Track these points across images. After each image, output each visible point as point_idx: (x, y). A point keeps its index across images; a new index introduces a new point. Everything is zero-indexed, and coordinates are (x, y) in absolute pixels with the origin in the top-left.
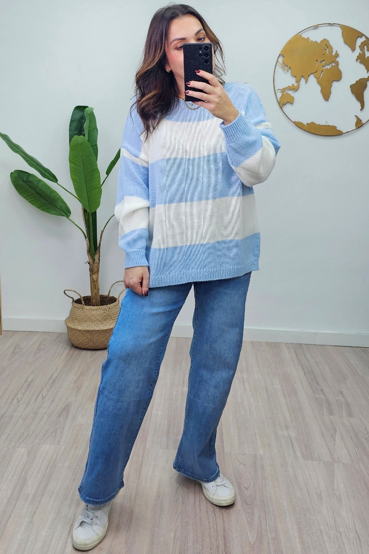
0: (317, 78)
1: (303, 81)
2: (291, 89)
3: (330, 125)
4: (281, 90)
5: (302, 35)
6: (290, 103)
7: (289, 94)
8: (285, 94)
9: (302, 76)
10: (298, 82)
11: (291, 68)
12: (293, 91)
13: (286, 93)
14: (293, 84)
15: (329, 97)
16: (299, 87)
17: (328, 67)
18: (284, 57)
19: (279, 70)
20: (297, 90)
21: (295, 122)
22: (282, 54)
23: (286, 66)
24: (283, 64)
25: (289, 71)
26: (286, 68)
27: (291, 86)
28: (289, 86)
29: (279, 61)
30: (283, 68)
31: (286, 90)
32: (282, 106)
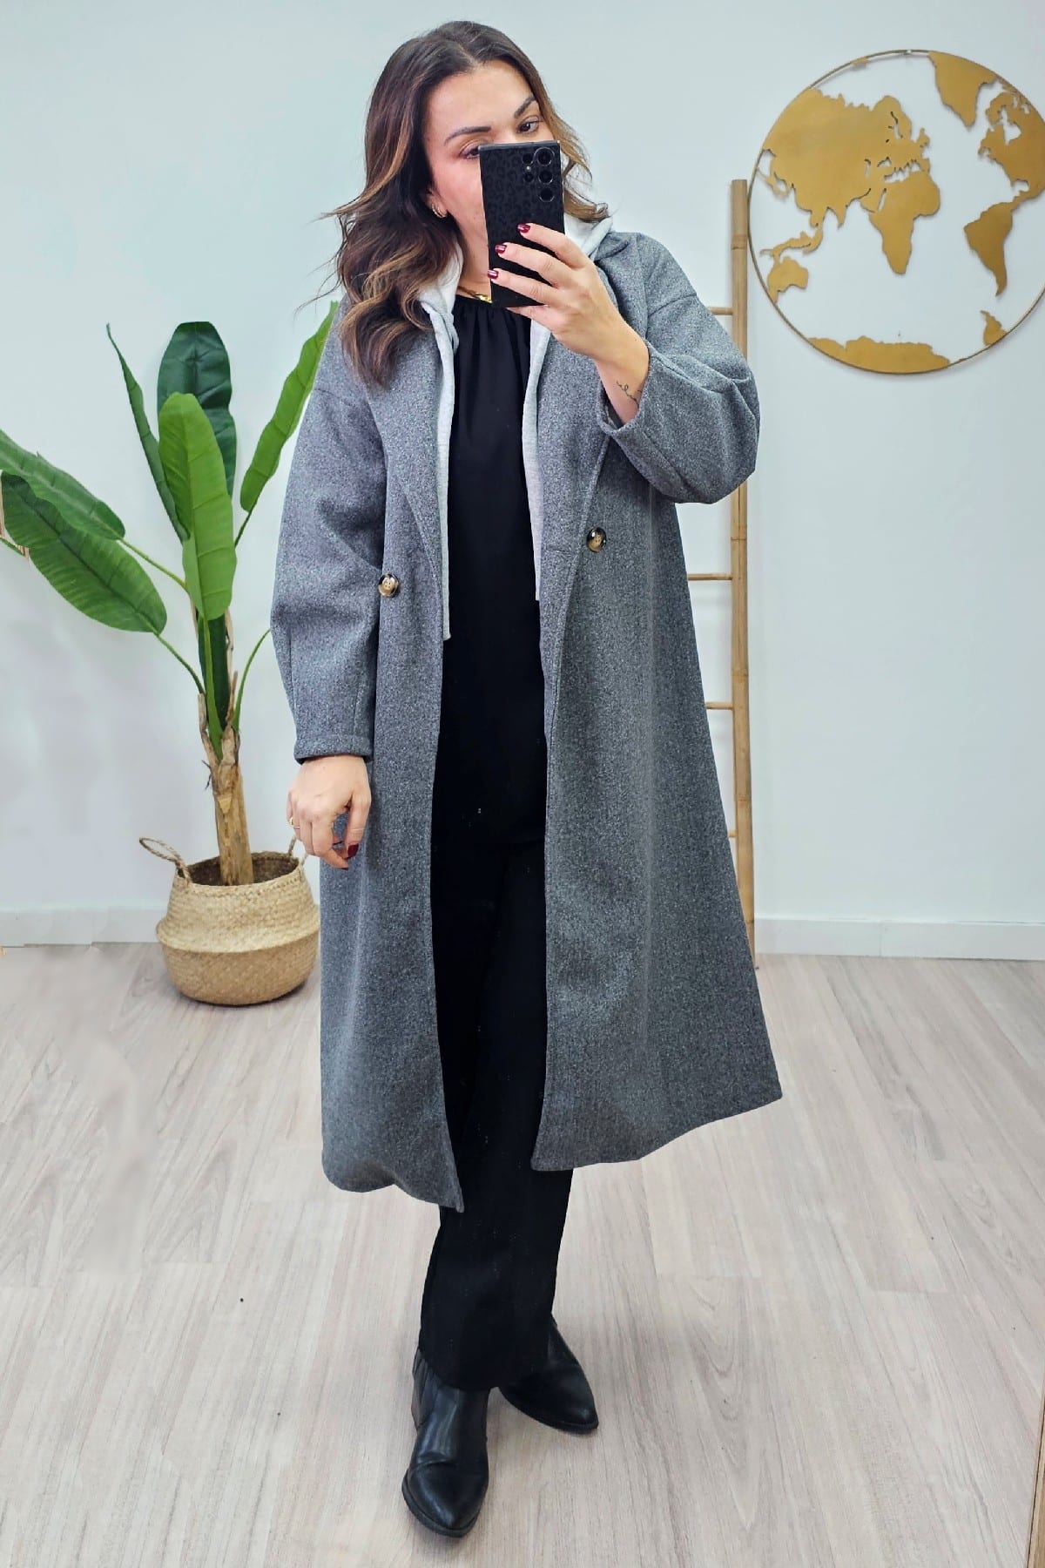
0: (870, 210)
1: (831, 220)
2: (799, 248)
3: (912, 343)
4: (770, 252)
5: (823, 90)
6: (798, 287)
7: (795, 261)
8: (781, 260)
9: (828, 208)
10: (816, 225)
11: (795, 186)
12: (805, 252)
13: (785, 258)
14: (803, 234)
15: (907, 264)
16: (822, 237)
17: (901, 178)
18: (774, 157)
20: (817, 248)
21: (815, 339)
22: (769, 150)
23: (782, 183)
24: (773, 176)
25: (792, 195)
26: (782, 187)
27: (797, 240)
28: (792, 240)
29: (761, 169)
30: (772, 186)
31: (784, 249)
32: (777, 299)
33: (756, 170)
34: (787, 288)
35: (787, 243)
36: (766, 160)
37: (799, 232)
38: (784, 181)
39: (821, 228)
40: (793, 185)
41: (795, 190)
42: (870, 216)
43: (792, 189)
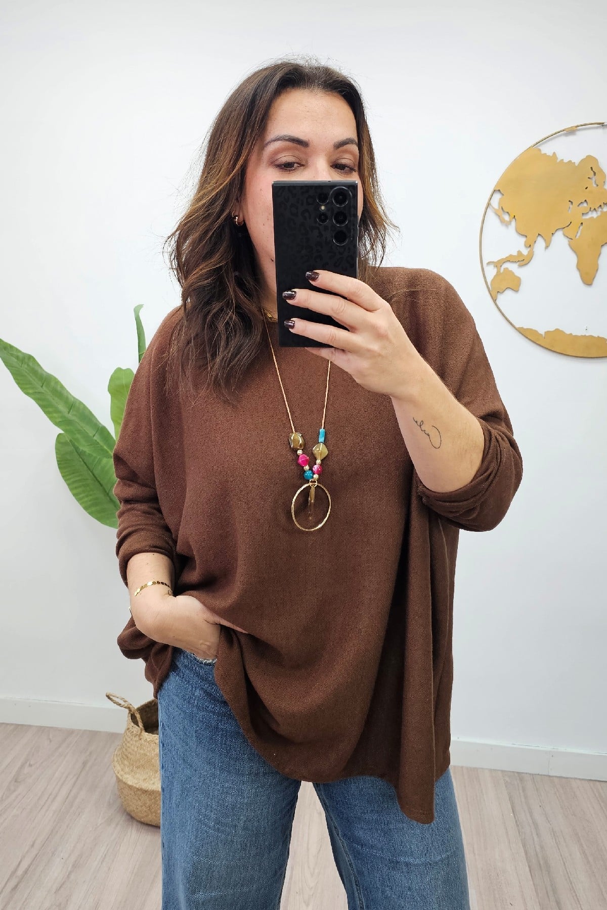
0: (570, 238)
1: (540, 243)
2: (516, 262)
3: (595, 336)
4: (494, 264)
5: (540, 148)
6: (513, 290)
7: (512, 271)
8: (502, 269)
9: (539, 234)
10: (530, 246)
11: (516, 218)
12: (519, 265)
13: (504, 268)
14: (519, 252)
15: (594, 278)
16: (533, 257)
17: (594, 215)
18: (503, 195)
19: (492, 219)
20: (529, 262)
21: (523, 328)
23: (507, 215)
24: (501, 208)
25: (513, 223)
26: (507, 218)
27: (515, 256)
28: (511, 256)
29: (492, 203)
30: (499, 216)
31: (504, 262)
32: (496, 297)
33: (489, 204)
34: (505, 290)
35: (507, 257)
36: (497, 196)
37: (518, 250)
38: (508, 213)
39: (533, 249)
40: (515, 216)
41: (516, 220)
42: (569, 241)
43: (514, 219)
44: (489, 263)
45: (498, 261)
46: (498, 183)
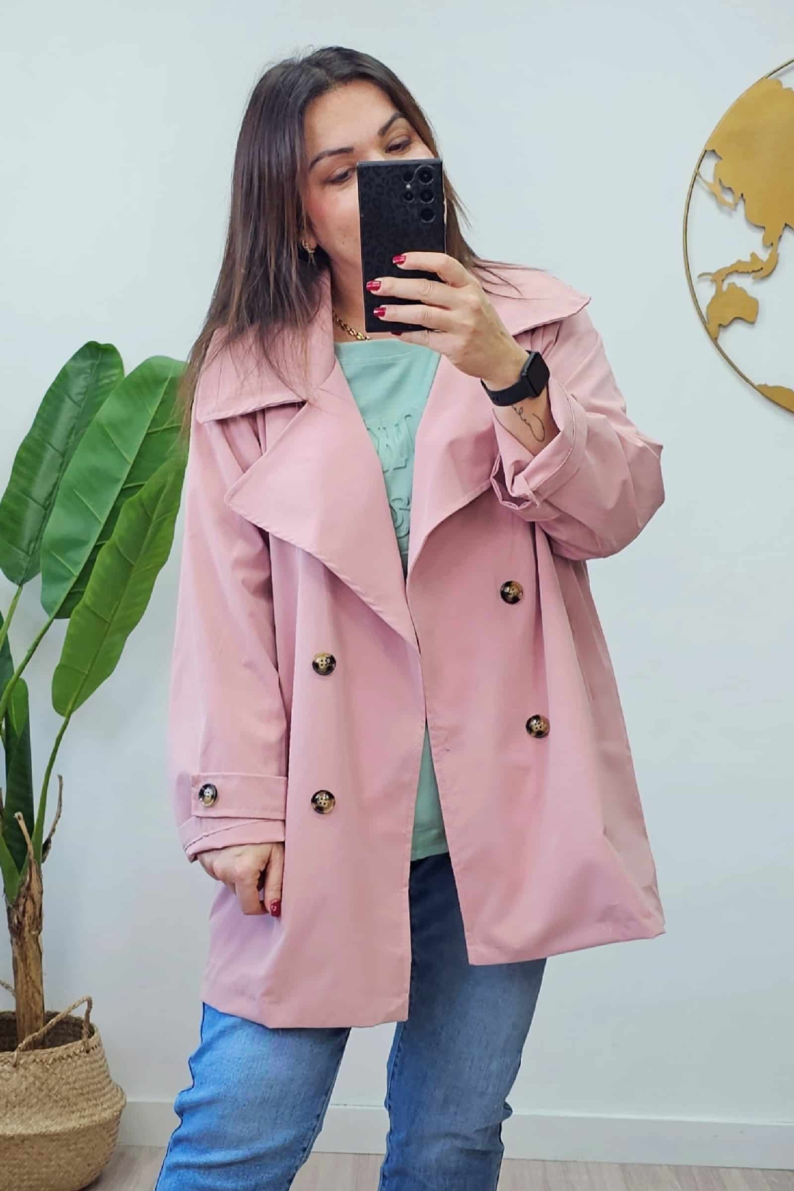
1: (789, 240)
2: (748, 272)
4: (710, 277)
5: (782, 79)
6: (745, 321)
7: (741, 289)
8: (725, 287)
9: (786, 225)
10: (771, 244)
11: (744, 198)
12: (754, 278)
13: (729, 284)
14: (753, 255)
16: (777, 263)
18: (721, 159)
19: (703, 201)
20: (769, 275)
21: (766, 386)
22: (714, 151)
23: (729, 192)
24: (718, 181)
25: (741, 208)
26: (729, 198)
27: (746, 263)
28: (739, 262)
29: (701, 173)
30: (716, 196)
31: (727, 275)
32: (718, 335)
33: (697, 175)
34: (730, 323)
35: (732, 266)
36: (710, 164)
37: (750, 252)
38: (730, 189)
39: (776, 251)
40: (742, 195)
41: (744, 200)
43: (741, 200)
44: (700, 276)
45: (716, 273)
46: (711, 140)
